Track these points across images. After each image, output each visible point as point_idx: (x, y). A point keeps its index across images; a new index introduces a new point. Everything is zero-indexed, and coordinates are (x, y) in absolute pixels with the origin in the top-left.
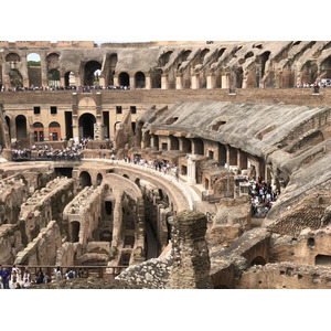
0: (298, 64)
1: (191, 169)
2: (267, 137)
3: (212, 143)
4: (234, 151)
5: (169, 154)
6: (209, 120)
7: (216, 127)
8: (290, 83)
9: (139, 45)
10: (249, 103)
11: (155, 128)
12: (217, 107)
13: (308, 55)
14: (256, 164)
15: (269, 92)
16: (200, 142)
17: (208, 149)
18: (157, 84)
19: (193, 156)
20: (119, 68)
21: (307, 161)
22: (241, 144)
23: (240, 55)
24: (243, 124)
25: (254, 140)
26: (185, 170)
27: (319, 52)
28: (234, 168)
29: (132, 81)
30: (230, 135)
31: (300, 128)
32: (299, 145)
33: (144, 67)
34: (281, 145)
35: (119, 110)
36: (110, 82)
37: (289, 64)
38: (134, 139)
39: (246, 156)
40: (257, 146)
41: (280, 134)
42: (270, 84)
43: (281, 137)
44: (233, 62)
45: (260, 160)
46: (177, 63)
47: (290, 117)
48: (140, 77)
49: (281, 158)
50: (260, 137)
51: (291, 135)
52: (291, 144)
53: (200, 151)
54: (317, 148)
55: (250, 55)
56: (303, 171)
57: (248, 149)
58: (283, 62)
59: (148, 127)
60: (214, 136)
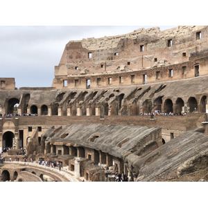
0: (141, 101)
1: (77, 167)
2: (124, 146)
3: (90, 150)
4: (104, 155)
5: (63, 157)
6: (88, 135)
7: (92, 140)
8: (136, 112)
9: (44, 89)
10: (113, 125)
11: (53, 141)
12: (93, 127)
13: (146, 96)
14: (118, 163)
15: (124, 118)
16: (82, 149)
17: (87, 153)
18: (55, 112)
19: (78, 158)
20: (31, 102)
21: (149, 160)
22: (108, 150)
23: (106, 96)
24: (109, 137)
25: (116, 148)
26: (73, 168)
27: (153, 94)
28: (105, 166)
29: (39, 111)
30: (101, 144)
31: (144, 140)
32: (144, 151)
33: (47, 102)
34: (133, 150)
35: (30, 129)
36: (24, 111)
37: (136, 101)
38: (40, 148)
39: (112, 158)
40: (119, 151)
41: (132, 143)
42: (125, 113)
43: (132, 146)
44: (102, 100)
45: (121, 160)
46: (68, 100)
47: (137, 133)
48: (44, 108)
49: (133, 159)
50: (120, 146)
51: (139, 144)
52: (139, 150)
53: (83, 155)
54: (154, 152)
55: (112, 95)
56: (147, 167)
57: (113, 153)
58: (132, 100)
59: (49, 140)
60: (92, 145)
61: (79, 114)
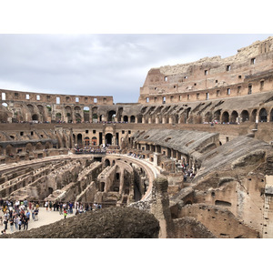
0: (204, 113)
1: (155, 159)
2: (190, 146)
3: (165, 147)
4: (175, 151)
5: (145, 152)
6: (163, 138)
7: (166, 141)
8: (200, 121)
9: (133, 104)
10: (182, 130)
11: (139, 140)
12: (167, 132)
13: (208, 109)
14: (185, 158)
15: (191, 125)
16: (159, 147)
17: (163, 150)
18: (140, 121)
19: (156, 153)
20: (124, 114)
21: (209, 157)
22: (178, 149)
23: (177, 109)
24: (179, 139)
25: (184, 147)
26: (152, 159)
27: (213, 108)
28: (175, 159)
29: (129, 119)
30: (173, 144)
31: (205, 142)
32: (205, 149)
33: (135, 114)
34: (197, 149)
35: (123, 132)
36: (119, 120)
37: (200, 113)
38: (130, 145)
39: (180, 154)
40: (186, 150)
41: (196, 144)
42: (191, 122)
43: (196, 146)
44: (174, 112)
45: (187, 156)
46: (149, 112)
47: (200, 137)
48: (133, 118)
49: (197, 155)
50: (187, 145)
51: (201, 145)
52: (201, 149)
53: (159, 151)
54: (214, 151)
55: (182, 109)
56: (207, 161)
57: (181, 151)
58: (197, 112)
59: (136, 140)
60: (166, 144)
61: (157, 122)
